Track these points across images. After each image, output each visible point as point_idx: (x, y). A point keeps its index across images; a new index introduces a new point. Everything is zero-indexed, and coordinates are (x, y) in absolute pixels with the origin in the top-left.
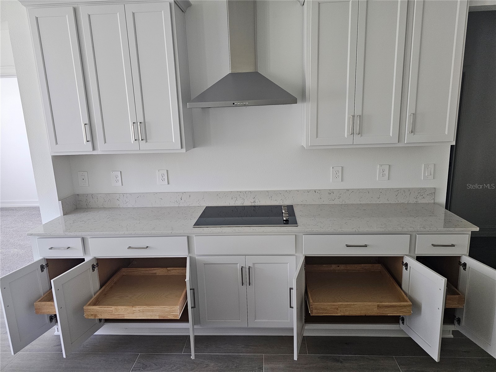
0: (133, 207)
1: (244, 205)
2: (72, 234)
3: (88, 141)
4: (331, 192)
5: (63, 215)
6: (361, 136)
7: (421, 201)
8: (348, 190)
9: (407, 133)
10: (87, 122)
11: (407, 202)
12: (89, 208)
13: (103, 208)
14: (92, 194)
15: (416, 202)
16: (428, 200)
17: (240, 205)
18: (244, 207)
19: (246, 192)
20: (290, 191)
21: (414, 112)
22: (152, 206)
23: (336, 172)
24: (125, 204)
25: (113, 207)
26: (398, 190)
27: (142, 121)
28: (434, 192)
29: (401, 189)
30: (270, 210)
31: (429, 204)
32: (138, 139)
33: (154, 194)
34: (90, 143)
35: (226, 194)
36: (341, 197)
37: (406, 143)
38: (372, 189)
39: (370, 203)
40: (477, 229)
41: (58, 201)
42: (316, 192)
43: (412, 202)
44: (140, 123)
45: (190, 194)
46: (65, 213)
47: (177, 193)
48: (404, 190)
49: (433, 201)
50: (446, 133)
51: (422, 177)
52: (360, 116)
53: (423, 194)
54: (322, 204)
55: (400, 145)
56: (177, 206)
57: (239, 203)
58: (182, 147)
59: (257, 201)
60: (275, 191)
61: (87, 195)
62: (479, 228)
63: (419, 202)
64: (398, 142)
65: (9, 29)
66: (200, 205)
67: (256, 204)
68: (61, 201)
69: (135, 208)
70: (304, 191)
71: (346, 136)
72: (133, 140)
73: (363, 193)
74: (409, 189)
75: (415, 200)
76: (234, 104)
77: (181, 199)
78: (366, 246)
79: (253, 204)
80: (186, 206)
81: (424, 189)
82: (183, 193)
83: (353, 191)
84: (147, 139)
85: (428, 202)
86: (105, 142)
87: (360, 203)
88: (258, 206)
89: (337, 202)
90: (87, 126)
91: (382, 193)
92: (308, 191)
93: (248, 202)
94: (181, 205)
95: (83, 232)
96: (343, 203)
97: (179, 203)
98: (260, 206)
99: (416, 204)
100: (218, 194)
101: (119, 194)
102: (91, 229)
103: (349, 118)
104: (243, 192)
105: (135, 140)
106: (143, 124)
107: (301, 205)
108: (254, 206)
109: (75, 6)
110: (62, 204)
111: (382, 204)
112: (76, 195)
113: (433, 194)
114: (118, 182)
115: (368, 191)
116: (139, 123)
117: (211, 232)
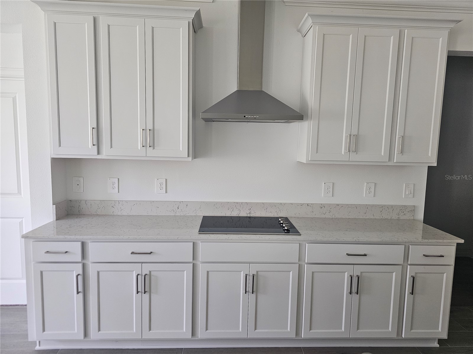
0: (128, 214)
1: (240, 215)
2: (73, 237)
3: (94, 145)
4: (322, 206)
5: (56, 220)
6: (357, 154)
7: (402, 217)
8: (338, 205)
9: (397, 154)
10: (95, 126)
11: (390, 218)
12: (82, 215)
13: (96, 215)
14: (86, 201)
15: (398, 219)
16: (408, 216)
17: (236, 216)
18: (239, 218)
19: (242, 203)
20: (285, 204)
21: (403, 135)
22: (147, 214)
23: (328, 187)
24: (120, 211)
25: (106, 214)
26: (382, 206)
27: (151, 128)
28: (413, 209)
29: (385, 206)
30: (264, 222)
31: (409, 220)
32: (145, 145)
33: (151, 202)
34: (96, 147)
35: (223, 204)
36: (331, 211)
37: (395, 161)
38: (359, 205)
39: (357, 218)
40: (462, 241)
41: (52, 205)
42: (309, 206)
43: (394, 218)
44: (150, 130)
45: (187, 204)
46: (58, 218)
47: (174, 202)
48: (388, 207)
49: (412, 218)
50: (430, 155)
51: (403, 195)
52: (356, 135)
53: (404, 211)
54: (314, 218)
55: (390, 164)
56: (173, 215)
57: (235, 214)
58: (188, 156)
59: (252, 213)
60: (270, 203)
61: (81, 201)
62: (464, 240)
63: (401, 218)
64: (389, 161)
65: (22, 31)
66: (196, 215)
67: (252, 215)
68: (55, 206)
69: (131, 215)
70: (298, 204)
71: (343, 153)
72: (139, 146)
73: (351, 208)
74: (392, 206)
75: (397, 217)
76: (245, 116)
77: (178, 208)
78: (365, 255)
79: (249, 215)
80: (182, 215)
81: (405, 206)
82: (180, 202)
83: (342, 206)
84: (155, 145)
85: (408, 219)
86: (111, 147)
87: (348, 217)
88: (253, 217)
89: (328, 216)
90: (95, 130)
91: (368, 208)
92: (302, 205)
93: (243, 214)
94: (178, 214)
95: (84, 235)
96: (333, 217)
97: (175, 212)
98: (255, 218)
99: (399, 220)
100: (215, 204)
101: (114, 201)
102: (92, 233)
103: (346, 137)
104: (240, 203)
105: (143, 146)
106: (153, 131)
107: (295, 217)
108: (250, 217)
109: (95, 16)
110: (56, 208)
111: (368, 219)
112: (68, 200)
113: (413, 211)
114: (114, 188)
115: (356, 206)
116: (148, 130)
117: (218, 239)
